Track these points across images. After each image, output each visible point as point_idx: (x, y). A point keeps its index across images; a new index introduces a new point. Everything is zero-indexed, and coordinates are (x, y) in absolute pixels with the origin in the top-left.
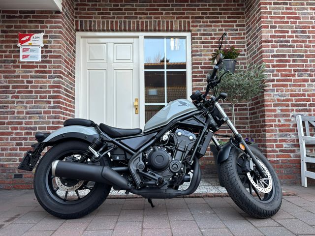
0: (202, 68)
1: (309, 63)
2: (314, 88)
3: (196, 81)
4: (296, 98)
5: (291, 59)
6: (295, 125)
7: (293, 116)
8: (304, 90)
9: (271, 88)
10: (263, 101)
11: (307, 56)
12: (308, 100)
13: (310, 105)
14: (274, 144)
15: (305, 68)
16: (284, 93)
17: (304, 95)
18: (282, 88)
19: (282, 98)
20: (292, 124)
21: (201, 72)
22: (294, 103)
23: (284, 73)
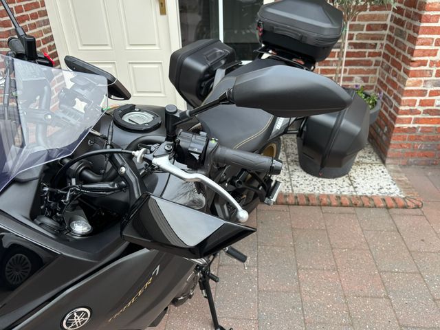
14: (418, 99)
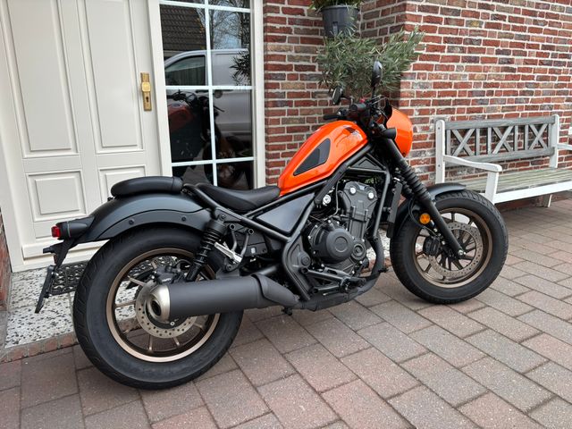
0: (286, 11)
1: (464, 27)
2: (463, 73)
3: (274, 41)
4: (440, 90)
5: (444, 17)
6: (434, 137)
7: (433, 121)
8: (453, 77)
9: (411, 71)
10: (398, 94)
11: (465, 14)
12: (453, 94)
13: (456, 102)
15: (458, 36)
16: (426, 81)
17: (449, 85)
18: (425, 71)
19: (423, 90)
20: (429, 134)
21: (282, 20)
22: (437, 98)
23: (431, 43)
